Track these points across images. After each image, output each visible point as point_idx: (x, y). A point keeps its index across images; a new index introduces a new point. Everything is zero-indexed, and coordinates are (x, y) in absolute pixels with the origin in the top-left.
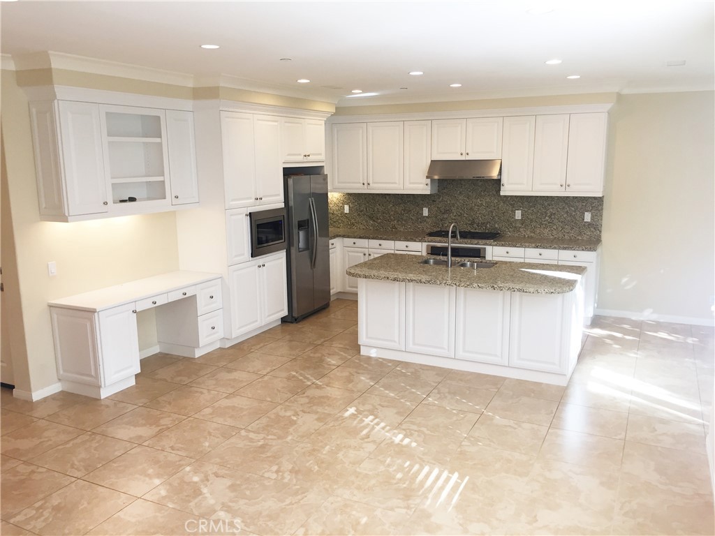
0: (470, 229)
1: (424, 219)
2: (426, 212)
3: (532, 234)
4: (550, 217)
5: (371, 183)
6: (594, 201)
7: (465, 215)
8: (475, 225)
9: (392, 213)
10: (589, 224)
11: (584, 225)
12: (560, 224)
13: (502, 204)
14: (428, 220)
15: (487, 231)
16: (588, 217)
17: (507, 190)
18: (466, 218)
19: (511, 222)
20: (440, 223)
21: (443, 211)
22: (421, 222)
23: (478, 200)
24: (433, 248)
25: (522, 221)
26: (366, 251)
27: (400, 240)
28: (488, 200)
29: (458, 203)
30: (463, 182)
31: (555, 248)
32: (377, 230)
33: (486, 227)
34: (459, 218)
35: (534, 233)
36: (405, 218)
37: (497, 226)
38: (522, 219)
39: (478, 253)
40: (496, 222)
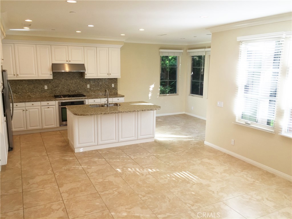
0: (68, 93)
1: (45, 91)
2: (46, 87)
3: (94, 94)
4: (100, 86)
5: (19, 74)
6: (114, 80)
7: (66, 88)
8: (71, 92)
9: (27, 89)
10: (114, 88)
11: (112, 89)
12: (104, 88)
13: (82, 82)
14: (47, 91)
15: (76, 94)
16: (113, 85)
17: (88, 76)
18: (66, 89)
19: (86, 90)
20: (54, 92)
21: (55, 86)
22: (44, 92)
23: (71, 81)
24: (62, 103)
25: (90, 89)
26: (24, 108)
27: (44, 101)
28: (75, 81)
29: (62, 83)
30: (64, 74)
31: (111, 97)
32: (19, 98)
33: (75, 92)
34: (63, 89)
35: (95, 93)
36: (35, 91)
37: (80, 91)
38: (90, 88)
39: (82, 103)
40: (79, 90)
